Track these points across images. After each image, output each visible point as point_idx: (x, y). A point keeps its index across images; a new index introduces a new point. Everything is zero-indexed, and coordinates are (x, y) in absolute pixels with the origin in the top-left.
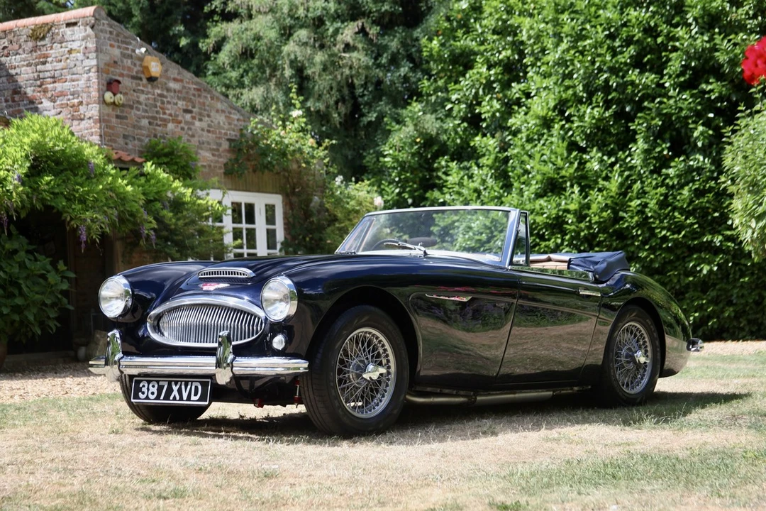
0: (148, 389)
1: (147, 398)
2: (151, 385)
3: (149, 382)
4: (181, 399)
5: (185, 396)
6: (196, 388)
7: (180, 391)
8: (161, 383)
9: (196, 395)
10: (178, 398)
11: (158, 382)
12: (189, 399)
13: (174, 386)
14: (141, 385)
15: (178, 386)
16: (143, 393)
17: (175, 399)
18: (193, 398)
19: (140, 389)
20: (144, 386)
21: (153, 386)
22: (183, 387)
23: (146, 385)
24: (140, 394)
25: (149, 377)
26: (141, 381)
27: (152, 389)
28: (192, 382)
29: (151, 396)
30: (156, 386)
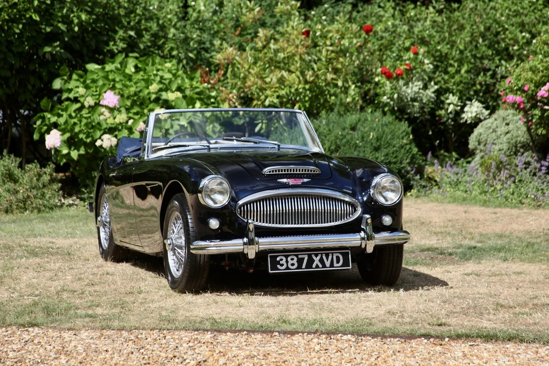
0: (287, 262)
1: (287, 268)
2: (289, 259)
3: (287, 257)
4: (324, 266)
5: (328, 264)
6: (338, 258)
7: (321, 261)
8: (300, 256)
9: (338, 262)
10: (320, 266)
11: (297, 256)
12: (332, 265)
13: (314, 257)
14: (278, 259)
15: (319, 257)
16: (282, 265)
17: (317, 266)
18: (335, 265)
19: (278, 263)
20: (282, 260)
21: (292, 259)
22: (324, 257)
23: (284, 259)
24: (278, 266)
25: (286, 252)
26: (278, 256)
27: (290, 262)
28: (332, 253)
29: (290, 267)
30: (296, 259)
